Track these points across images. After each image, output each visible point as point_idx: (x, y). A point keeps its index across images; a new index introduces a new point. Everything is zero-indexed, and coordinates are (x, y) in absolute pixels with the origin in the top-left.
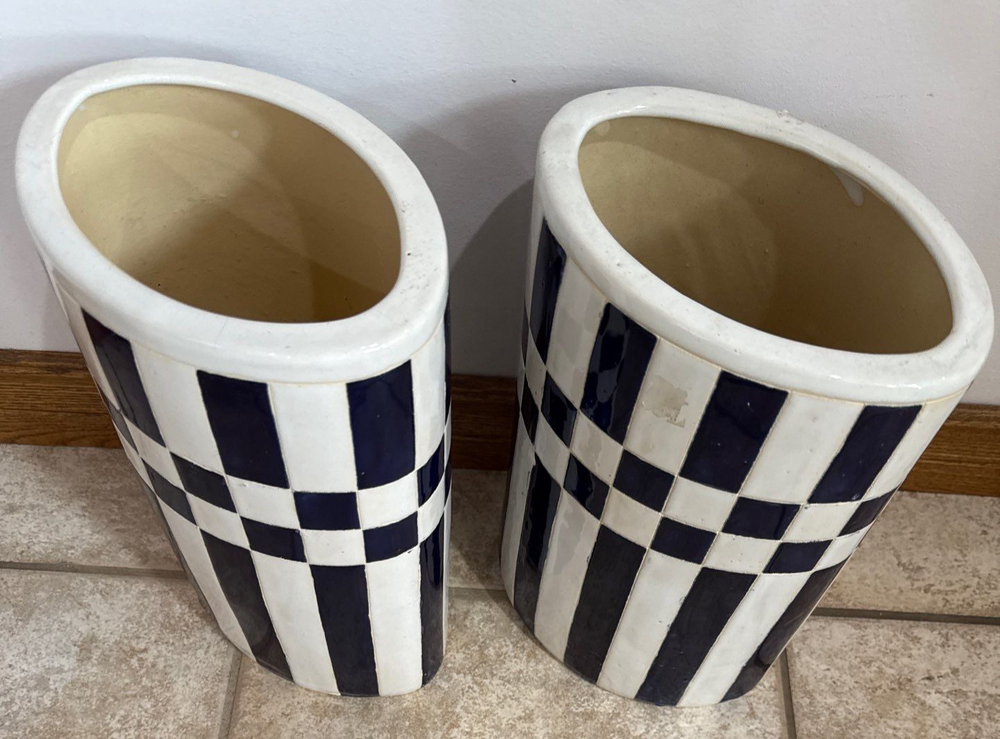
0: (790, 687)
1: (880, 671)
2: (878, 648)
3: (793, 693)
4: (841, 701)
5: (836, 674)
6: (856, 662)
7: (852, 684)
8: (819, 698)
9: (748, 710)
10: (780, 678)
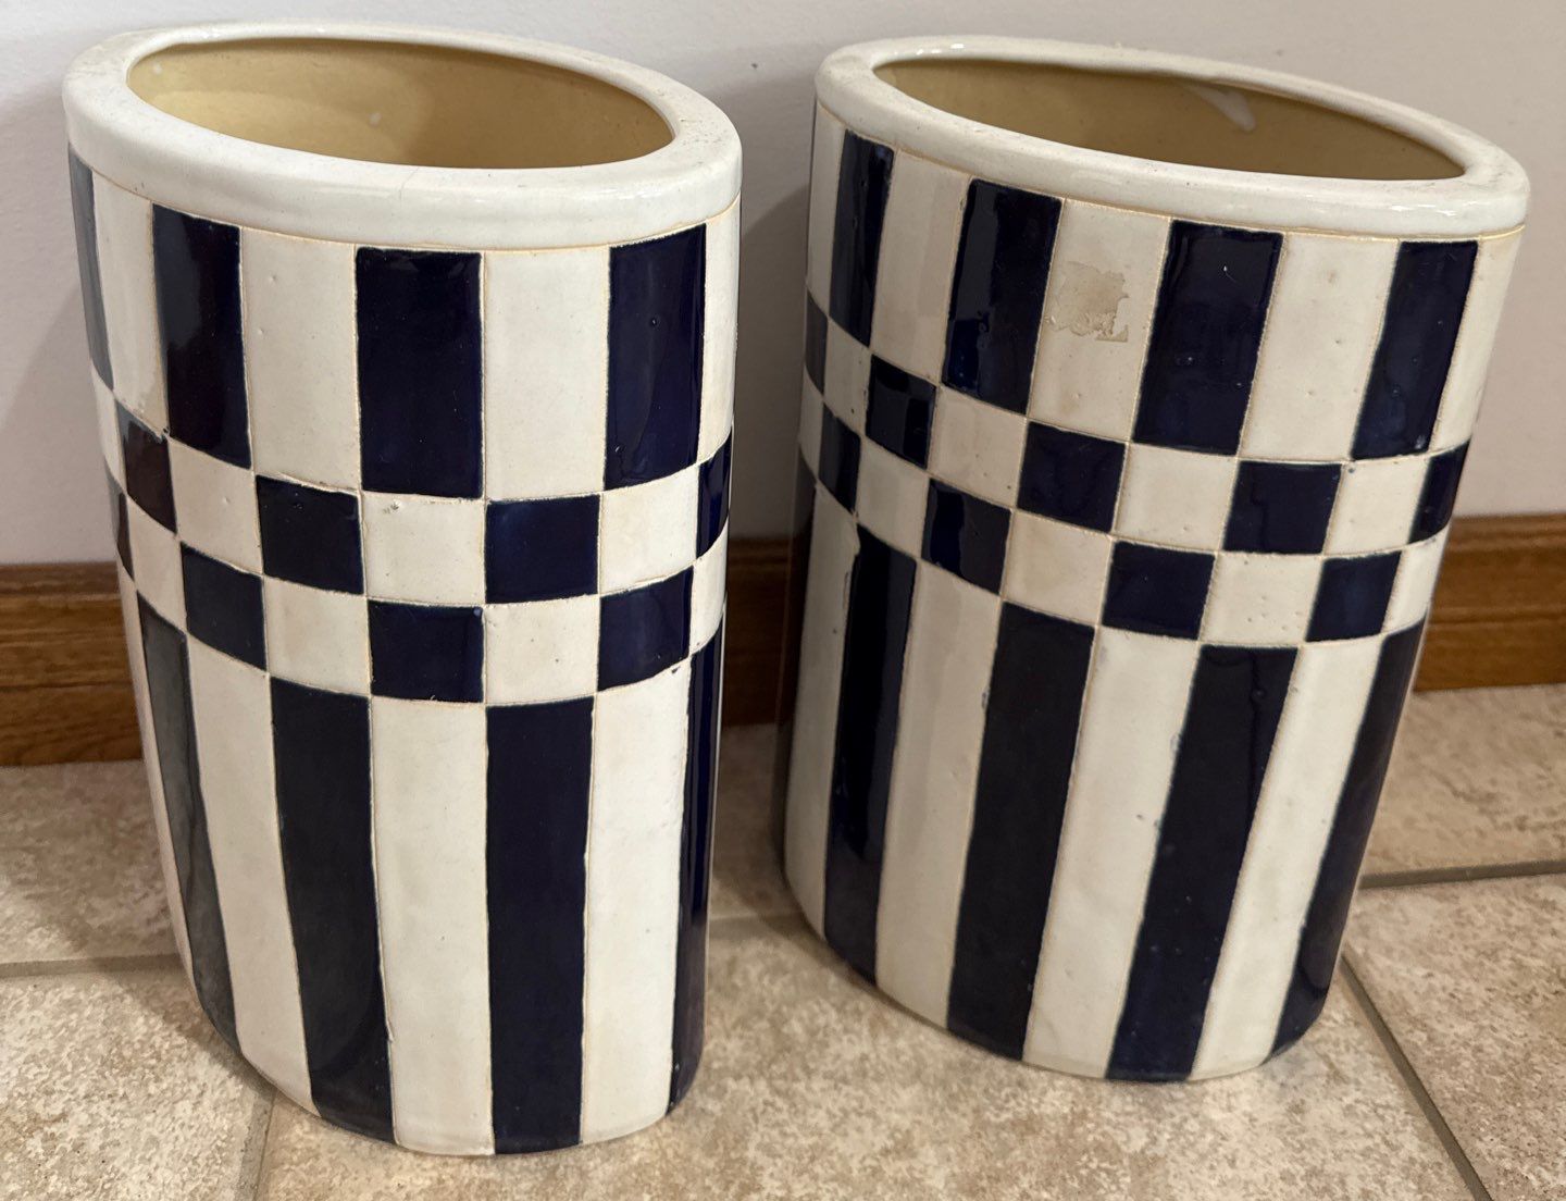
0: (1380, 1018)
1: (1520, 966)
2: (1493, 928)
3: (1391, 1026)
4: (1482, 1028)
5: (1449, 981)
6: (1470, 955)
7: (1484, 995)
8: (1440, 1028)
9: (1325, 1068)
10: (1356, 1003)
